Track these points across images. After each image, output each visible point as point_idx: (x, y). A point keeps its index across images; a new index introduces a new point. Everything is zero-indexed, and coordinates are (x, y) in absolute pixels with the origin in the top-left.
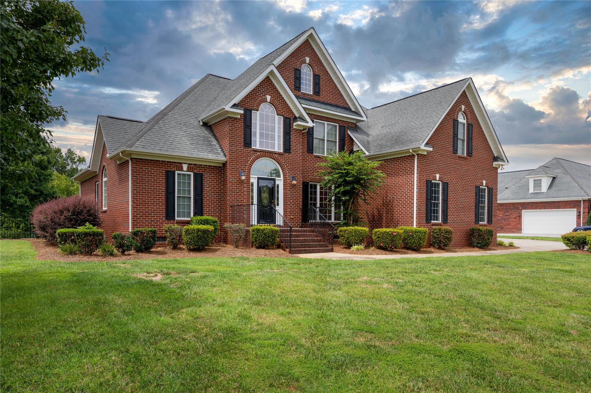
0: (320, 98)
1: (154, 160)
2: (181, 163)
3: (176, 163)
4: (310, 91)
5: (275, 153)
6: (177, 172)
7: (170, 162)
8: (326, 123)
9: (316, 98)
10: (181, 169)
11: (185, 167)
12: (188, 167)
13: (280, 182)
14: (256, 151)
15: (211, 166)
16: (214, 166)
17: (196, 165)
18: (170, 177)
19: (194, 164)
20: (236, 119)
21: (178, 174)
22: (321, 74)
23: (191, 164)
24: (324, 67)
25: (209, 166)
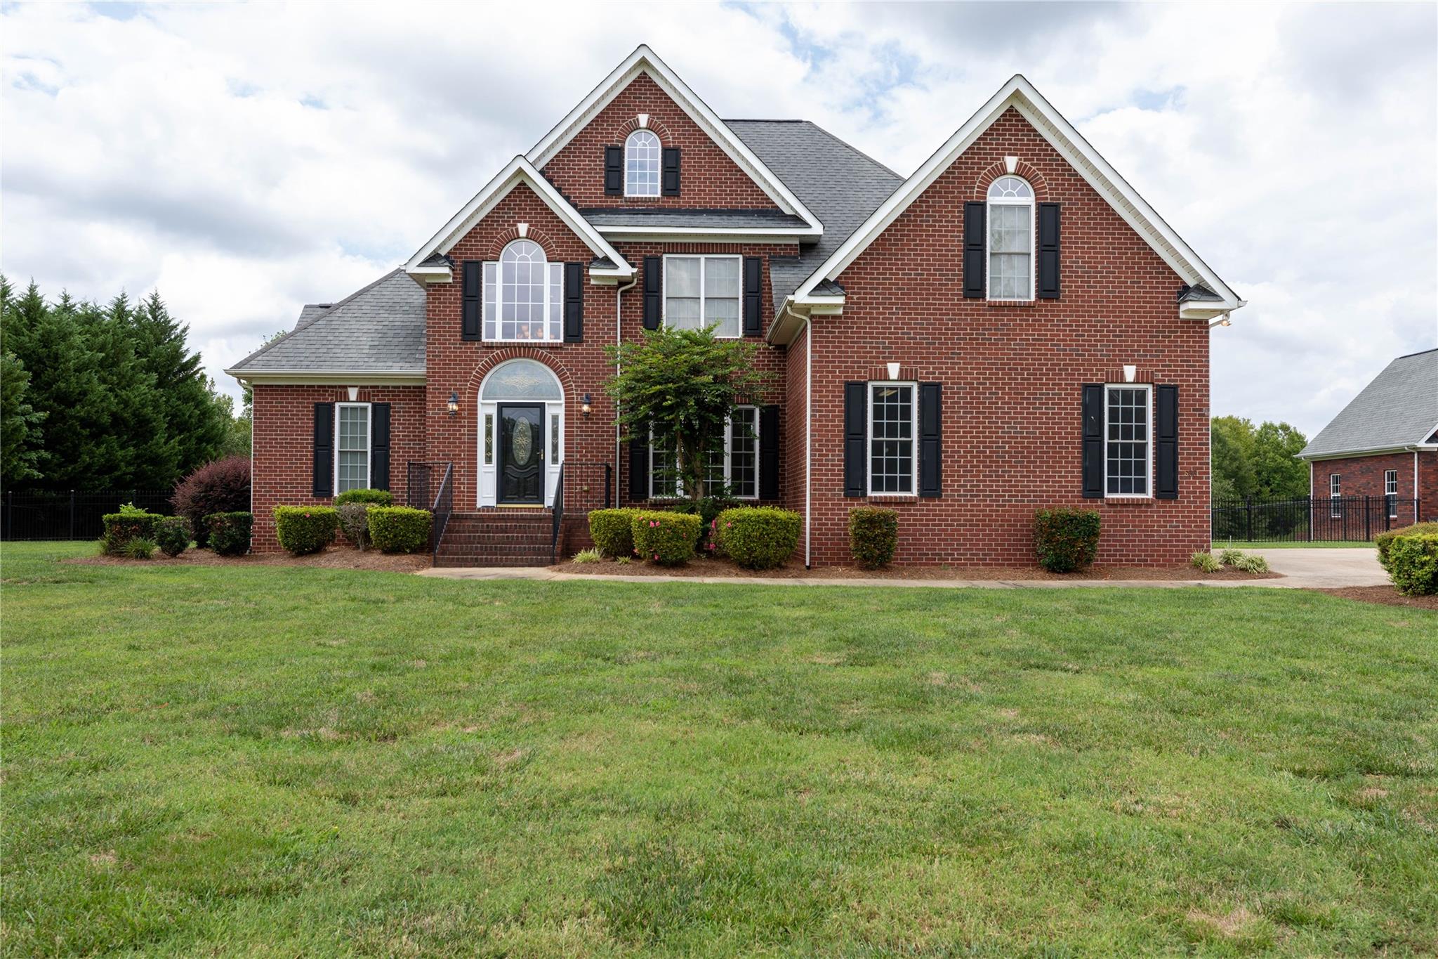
0: (682, 202)
1: (292, 386)
2: (345, 387)
3: (335, 387)
4: (653, 190)
5: (541, 346)
6: (337, 405)
7: (324, 386)
8: (703, 257)
9: (670, 203)
10: (345, 398)
11: (353, 394)
12: (360, 394)
13: (556, 409)
14: (490, 347)
15: (409, 387)
16: (414, 387)
17: (377, 387)
18: (323, 417)
19: (372, 387)
20: (445, 285)
21: (342, 409)
22: (684, 144)
23: (367, 387)
24: (695, 125)
25: (404, 387)
